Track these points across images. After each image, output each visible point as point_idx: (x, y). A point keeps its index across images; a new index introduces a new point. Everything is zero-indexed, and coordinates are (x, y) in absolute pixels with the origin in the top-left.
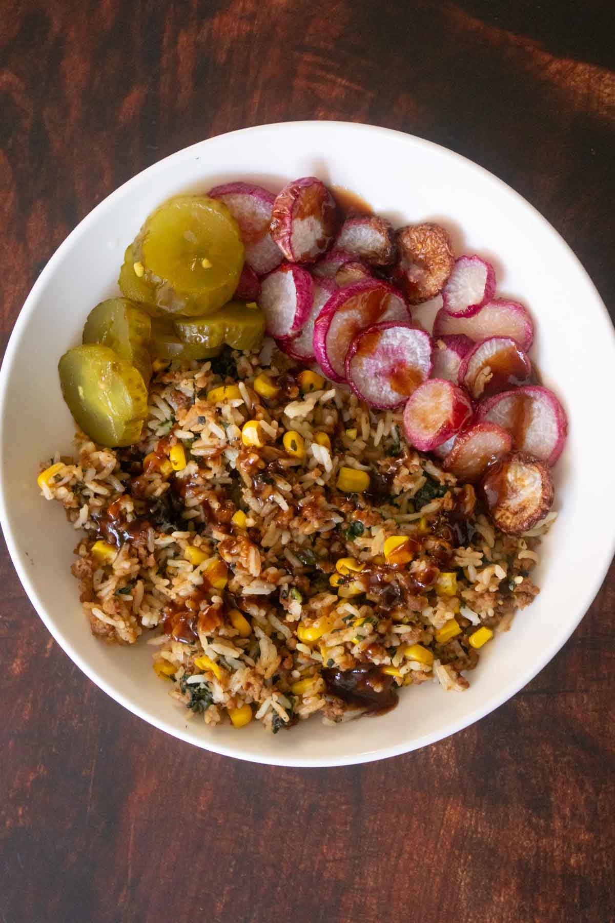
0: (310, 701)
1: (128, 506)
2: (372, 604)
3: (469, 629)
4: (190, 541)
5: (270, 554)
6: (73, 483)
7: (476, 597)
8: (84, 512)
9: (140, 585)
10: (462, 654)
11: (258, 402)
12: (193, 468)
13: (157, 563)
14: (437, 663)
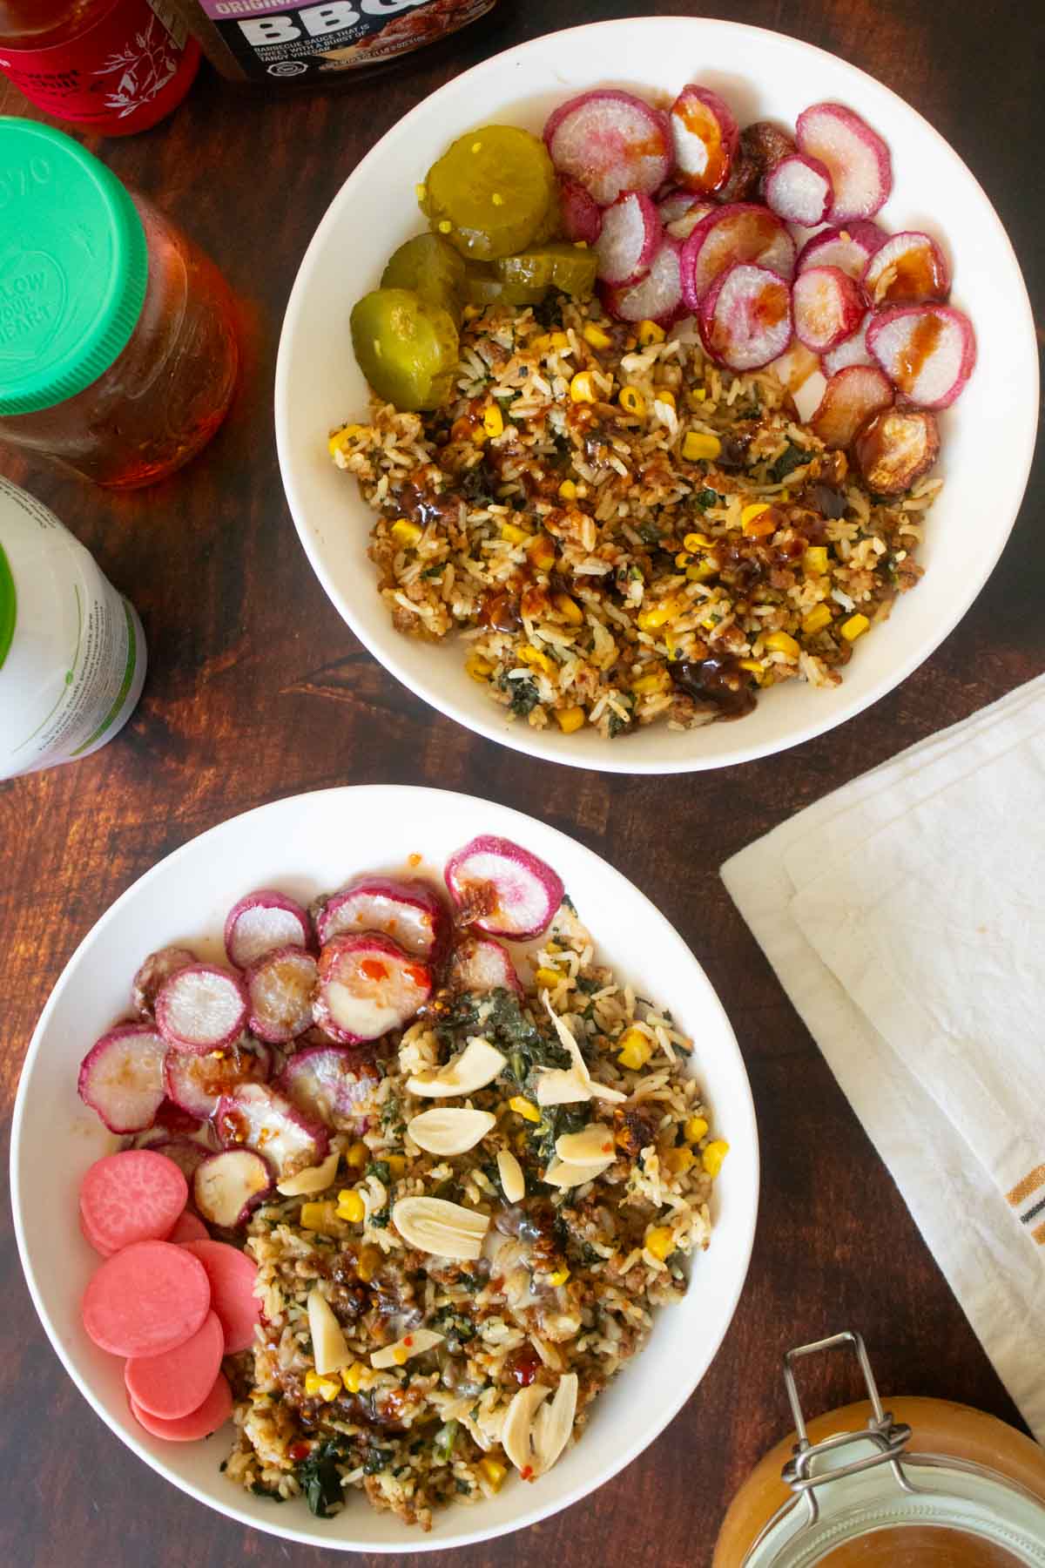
0: (654, 698)
1: (436, 476)
2: (725, 586)
3: (841, 615)
4: (508, 519)
5: (605, 528)
6: (369, 449)
7: (851, 577)
8: (383, 484)
9: (450, 569)
10: (833, 646)
11: (589, 352)
12: (512, 432)
13: (470, 544)
14: (804, 655)
